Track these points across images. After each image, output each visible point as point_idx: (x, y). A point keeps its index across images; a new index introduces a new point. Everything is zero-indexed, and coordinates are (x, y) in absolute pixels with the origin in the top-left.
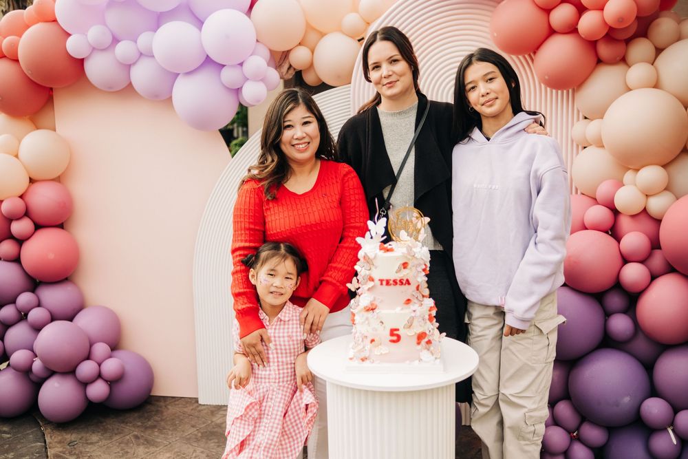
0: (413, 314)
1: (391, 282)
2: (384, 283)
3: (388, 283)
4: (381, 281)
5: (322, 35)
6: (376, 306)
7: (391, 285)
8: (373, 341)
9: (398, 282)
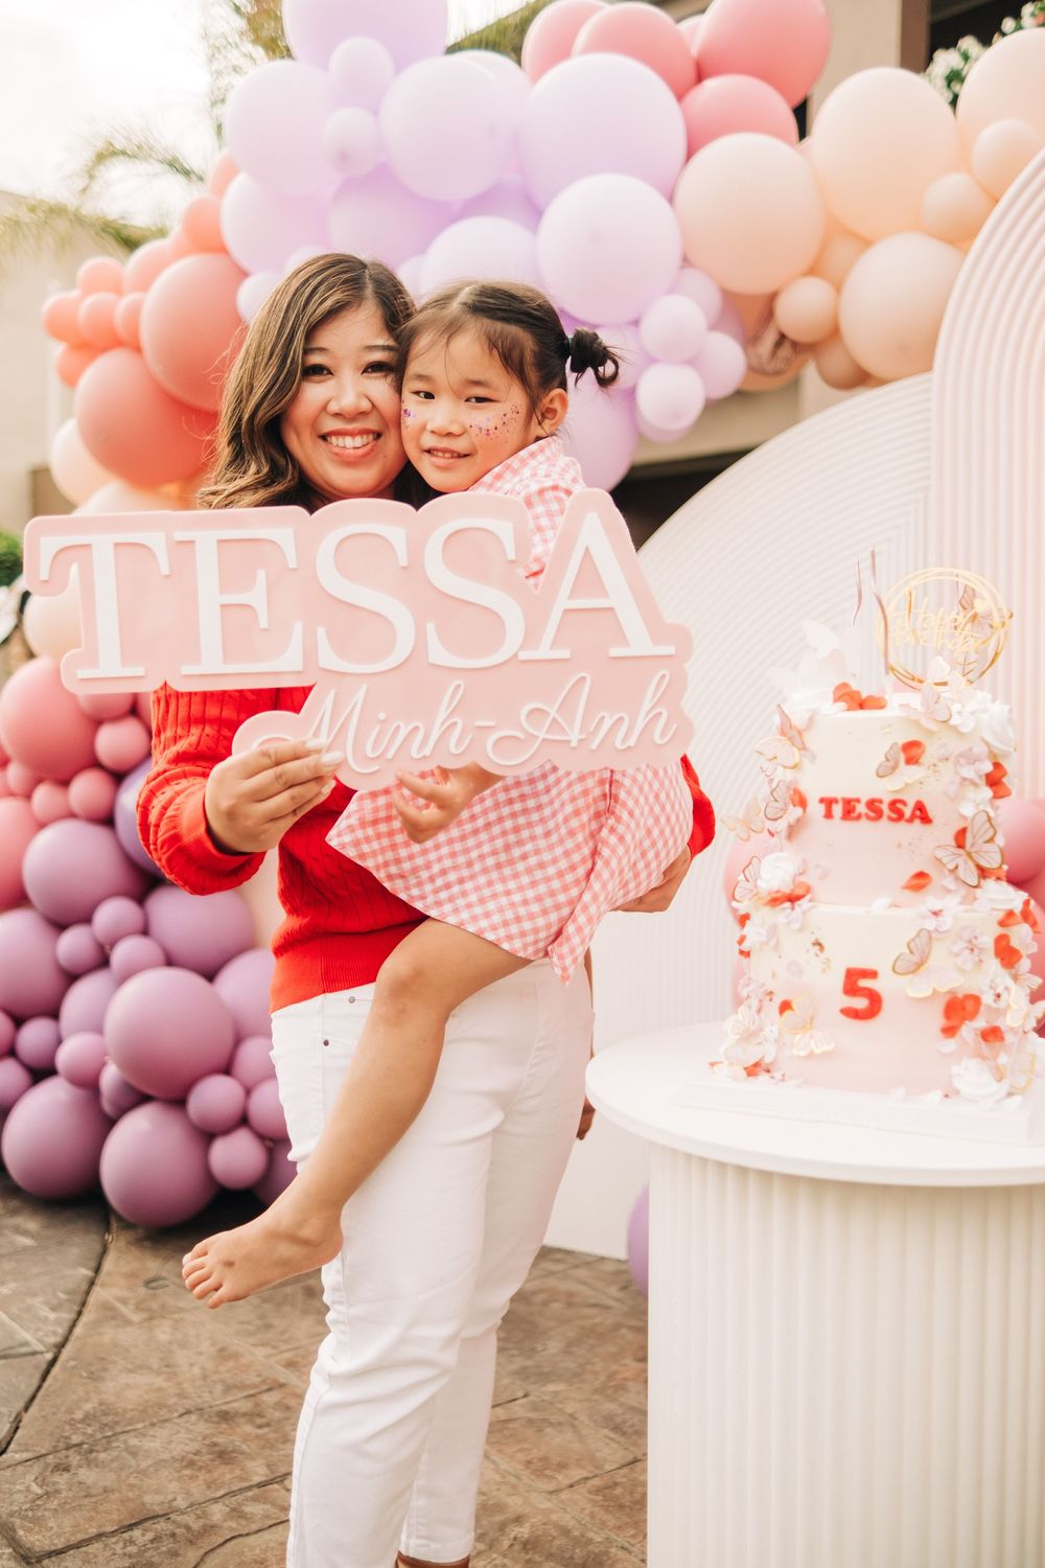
0: (931, 924)
1: (861, 808)
2: (837, 810)
3: (849, 811)
4: (828, 803)
5: (866, 243)
6: (808, 890)
7: (859, 817)
8: (785, 1006)
9: (885, 807)
